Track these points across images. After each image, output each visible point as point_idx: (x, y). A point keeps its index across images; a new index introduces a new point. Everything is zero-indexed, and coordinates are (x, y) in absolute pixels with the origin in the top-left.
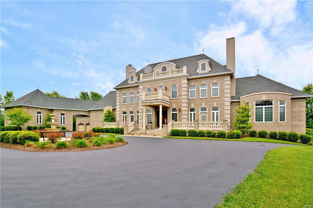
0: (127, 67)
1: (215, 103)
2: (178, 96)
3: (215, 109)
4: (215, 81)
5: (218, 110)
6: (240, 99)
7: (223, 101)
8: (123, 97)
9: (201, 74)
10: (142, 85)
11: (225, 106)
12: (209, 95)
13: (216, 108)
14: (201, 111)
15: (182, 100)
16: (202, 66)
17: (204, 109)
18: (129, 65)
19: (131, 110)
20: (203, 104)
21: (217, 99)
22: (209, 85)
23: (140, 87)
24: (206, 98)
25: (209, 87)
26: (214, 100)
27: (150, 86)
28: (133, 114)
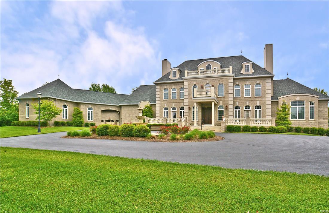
0: (163, 61)
1: (258, 102)
2: (225, 94)
3: (258, 107)
4: (258, 82)
5: (260, 108)
6: (278, 99)
7: (265, 101)
8: (164, 92)
9: (245, 75)
10: (187, 81)
11: (267, 105)
12: (253, 94)
13: (259, 107)
14: (245, 109)
15: (229, 98)
16: (246, 68)
17: (247, 107)
18: (165, 59)
19: (174, 106)
20: (247, 102)
21: (260, 99)
22: (252, 85)
23: (185, 83)
24: (250, 97)
25: (253, 87)
26: (257, 99)
27: (196, 83)
28: (176, 110)
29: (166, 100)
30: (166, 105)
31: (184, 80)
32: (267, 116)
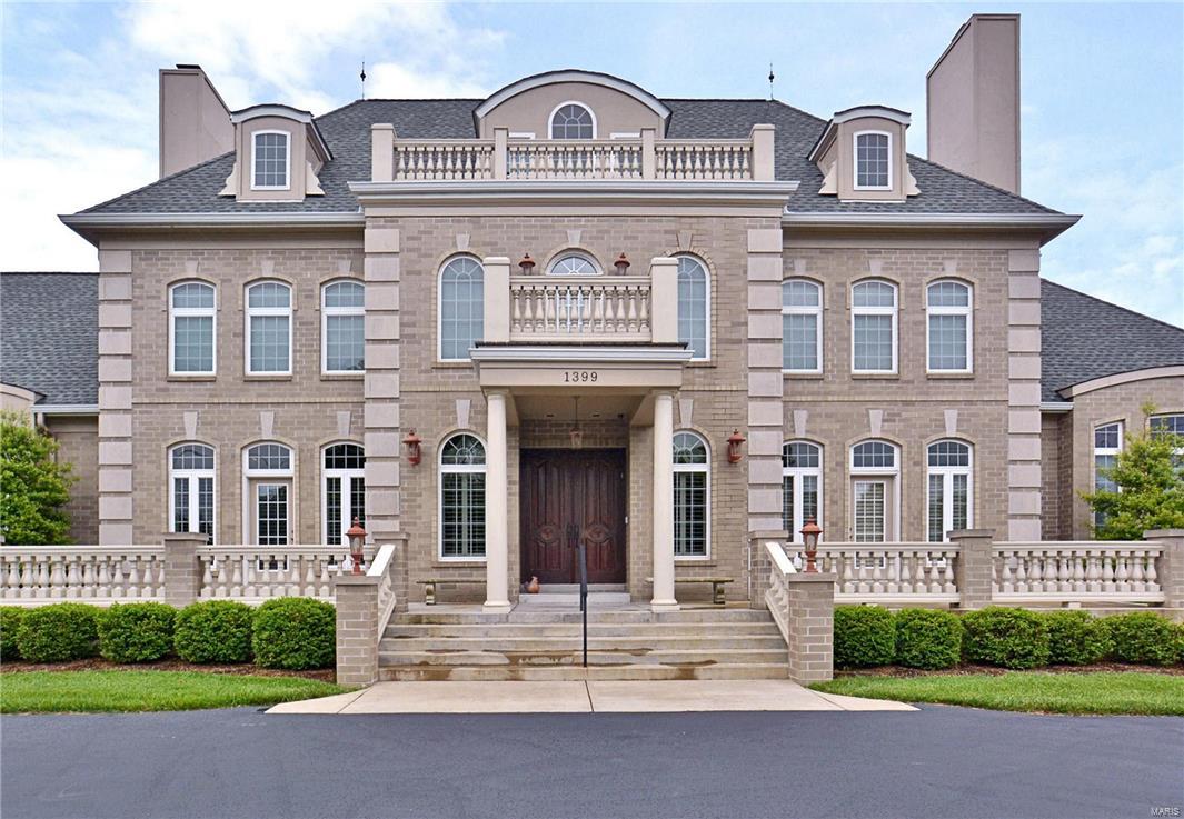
1: (951, 416)
2: (719, 341)
3: (949, 452)
4: (951, 269)
5: (964, 462)
6: (1070, 399)
7: (1003, 407)
8: (175, 312)
9: (859, 207)
10: (392, 219)
11: (1012, 441)
12: (911, 354)
13: (953, 447)
14: (857, 464)
15: (751, 375)
16: (861, 154)
17: (875, 452)
19: (267, 436)
20: (876, 416)
21: (962, 392)
22: (913, 290)
23: (374, 239)
24: (895, 379)
25: (912, 306)
26: (945, 392)
27: (471, 244)
28: (286, 465)
29: (190, 381)
30: (190, 419)
31: (370, 211)
32: (1014, 516)
